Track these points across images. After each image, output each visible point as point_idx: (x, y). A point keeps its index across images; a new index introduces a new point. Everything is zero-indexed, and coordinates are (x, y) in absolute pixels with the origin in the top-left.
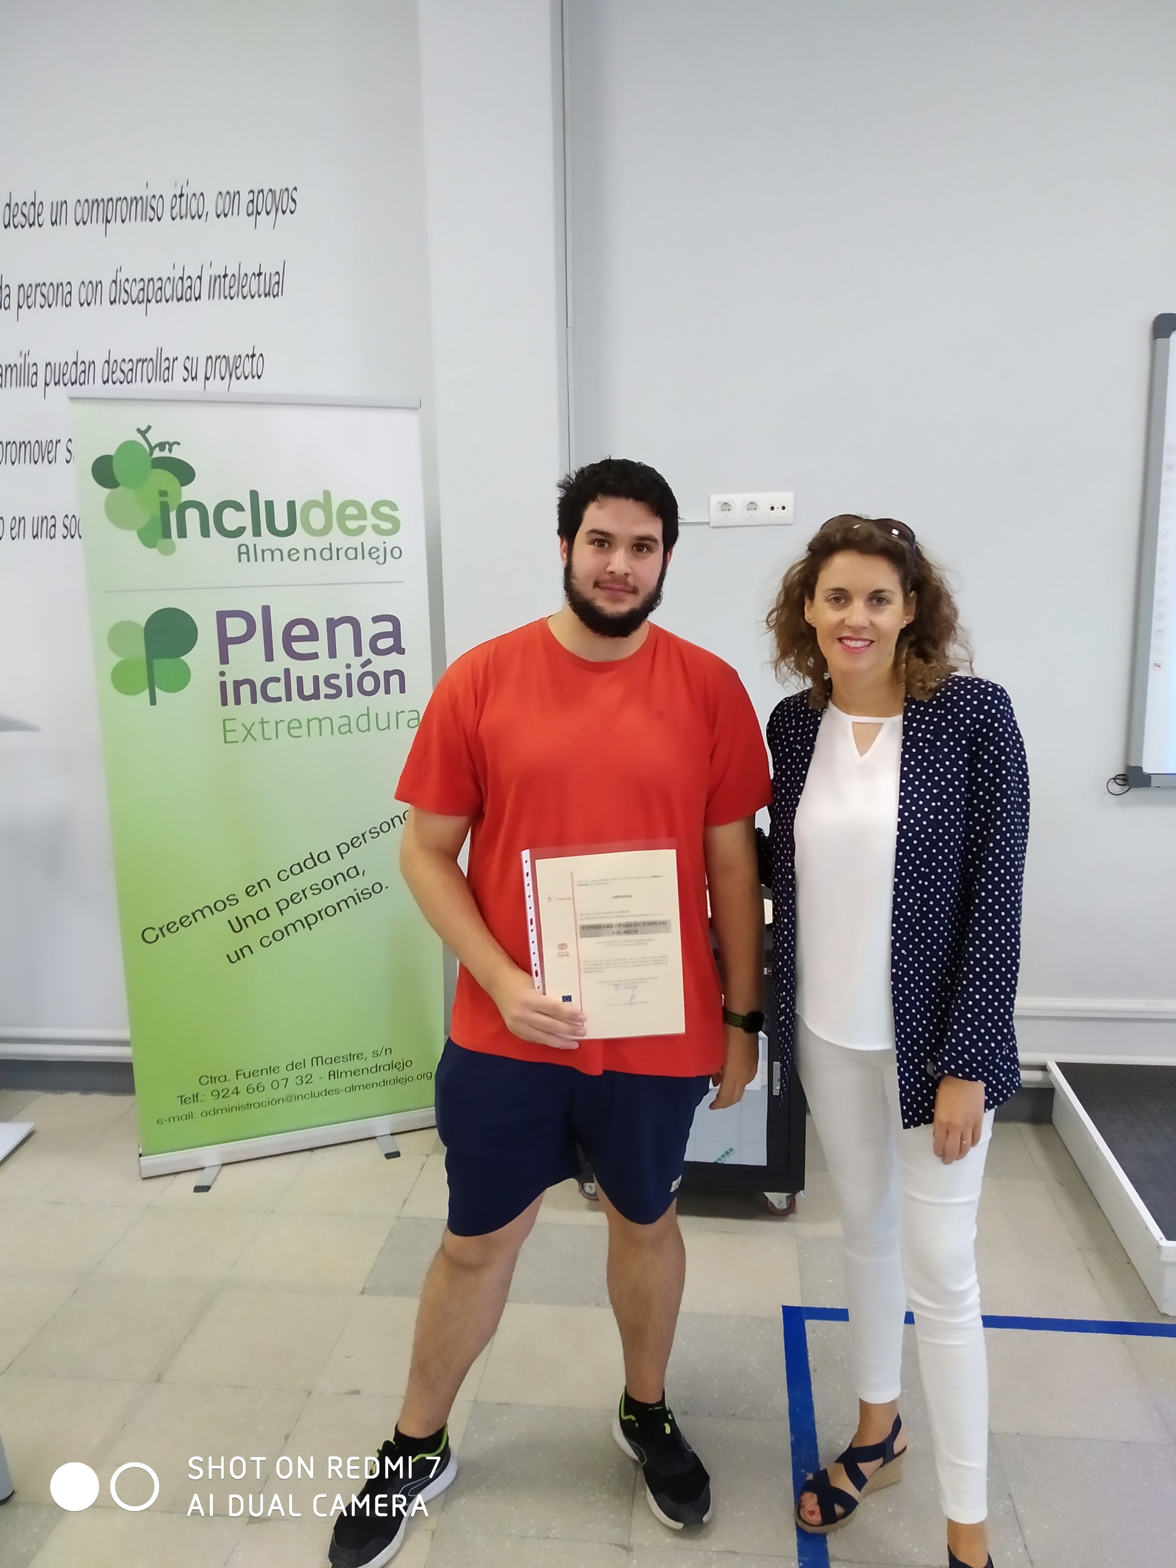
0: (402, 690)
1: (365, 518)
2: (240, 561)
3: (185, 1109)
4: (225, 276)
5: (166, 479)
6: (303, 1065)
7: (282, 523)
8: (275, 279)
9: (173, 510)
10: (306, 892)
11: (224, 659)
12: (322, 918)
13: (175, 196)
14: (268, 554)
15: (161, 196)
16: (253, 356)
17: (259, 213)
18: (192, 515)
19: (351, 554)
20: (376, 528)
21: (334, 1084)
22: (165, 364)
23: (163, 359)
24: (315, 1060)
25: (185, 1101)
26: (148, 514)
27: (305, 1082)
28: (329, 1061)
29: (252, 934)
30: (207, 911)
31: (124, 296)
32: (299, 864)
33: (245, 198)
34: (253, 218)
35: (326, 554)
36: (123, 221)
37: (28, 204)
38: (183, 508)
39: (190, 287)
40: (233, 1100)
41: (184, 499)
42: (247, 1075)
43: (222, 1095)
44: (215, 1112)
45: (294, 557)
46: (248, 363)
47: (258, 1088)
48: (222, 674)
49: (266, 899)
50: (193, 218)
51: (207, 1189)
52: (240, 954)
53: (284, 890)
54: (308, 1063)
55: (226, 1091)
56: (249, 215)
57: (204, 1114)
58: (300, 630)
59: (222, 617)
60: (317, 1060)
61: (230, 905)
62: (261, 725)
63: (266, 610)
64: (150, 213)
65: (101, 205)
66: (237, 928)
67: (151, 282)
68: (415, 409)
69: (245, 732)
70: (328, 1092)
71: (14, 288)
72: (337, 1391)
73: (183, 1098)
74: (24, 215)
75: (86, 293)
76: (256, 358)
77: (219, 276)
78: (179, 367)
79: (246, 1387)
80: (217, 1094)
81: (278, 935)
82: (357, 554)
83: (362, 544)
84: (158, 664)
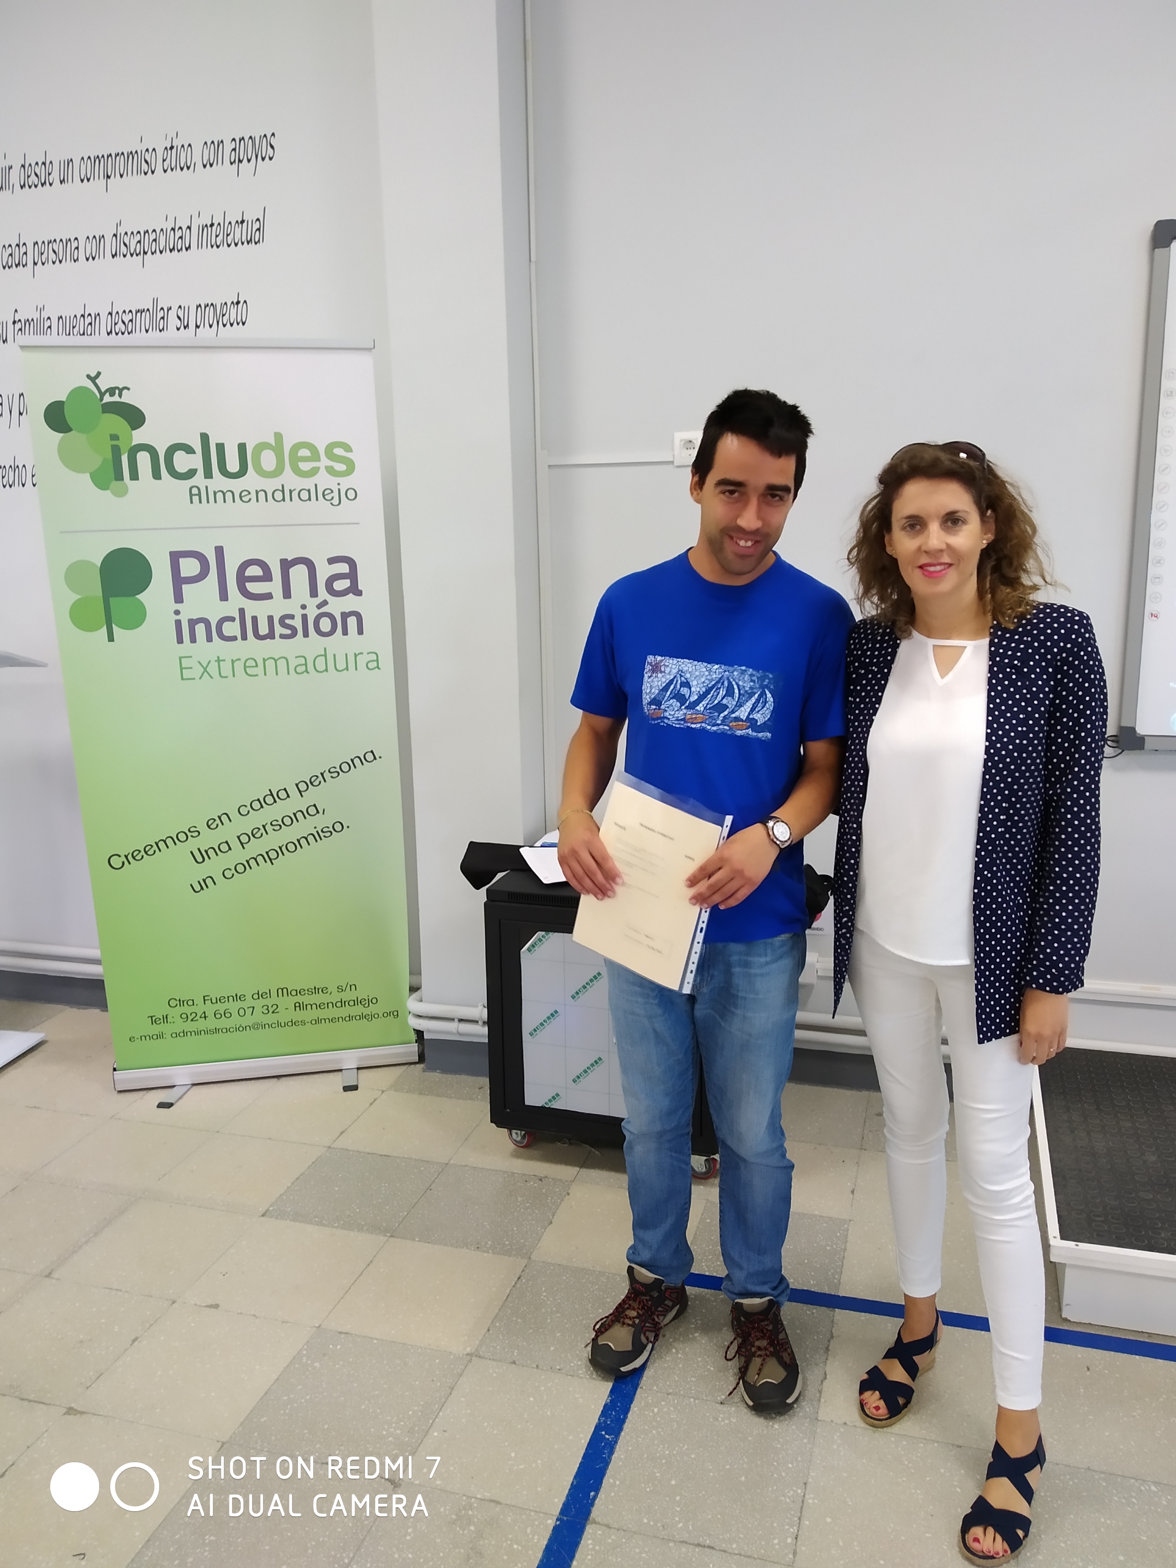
0: (360, 631)
1: (319, 460)
2: (192, 502)
3: (156, 1029)
4: (212, 225)
5: (116, 423)
6: (268, 995)
7: (233, 466)
8: (256, 226)
9: (124, 454)
10: (266, 827)
11: (179, 598)
12: (283, 854)
13: (166, 148)
14: (220, 496)
15: (154, 150)
16: (238, 303)
17: (240, 161)
18: (143, 459)
19: (304, 495)
20: (330, 470)
21: (299, 1015)
22: (160, 314)
23: (159, 308)
24: (280, 991)
25: (155, 1021)
26: (100, 457)
27: (271, 1012)
28: (294, 993)
29: (214, 866)
30: (169, 841)
31: (124, 249)
32: (258, 800)
33: (229, 146)
34: (235, 166)
35: (279, 497)
36: (121, 176)
37: (40, 164)
38: (134, 451)
39: (181, 238)
40: (201, 1024)
41: (135, 442)
42: (214, 1001)
43: (190, 1018)
44: (185, 1034)
45: (245, 499)
46: (233, 311)
47: (225, 1014)
48: (177, 612)
49: (228, 832)
50: (182, 169)
51: (169, 1105)
52: (203, 885)
53: (246, 825)
54: (274, 993)
55: (194, 1015)
56: (231, 163)
57: (174, 1035)
58: (254, 571)
59: (175, 557)
60: (283, 991)
61: (192, 836)
62: (217, 663)
63: (219, 551)
64: (145, 167)
65: (102, 160)
66: (200, 859)
67: (147, 234)
68: (370, 349)
69: (203, 670)
70: (294, 1023)
71: (30, 246)
72: (198, 1303)
73: (154, 1018)
74: (36, 175)
75: (92, 247)
76: (240, 305)
77: (206, 226)
78: (172, 315)
79: (121, 1291)
80: (185, 1017)
81: (240, 868)
82: (310, 495)
83: (316, 485)
84: (113, 601)
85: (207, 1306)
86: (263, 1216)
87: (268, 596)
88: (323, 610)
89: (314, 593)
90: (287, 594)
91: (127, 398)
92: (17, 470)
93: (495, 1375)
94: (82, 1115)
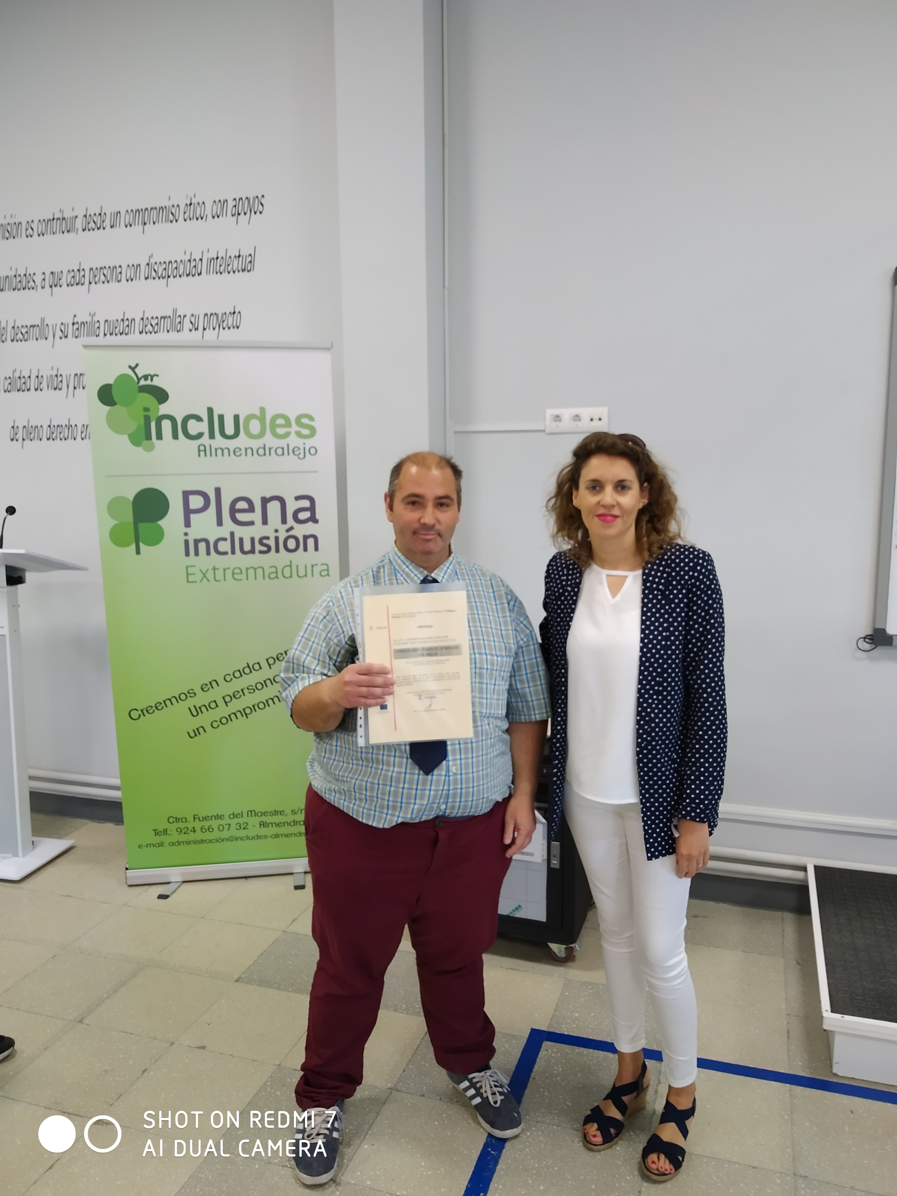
0: (316, 549)
2: (199, 455)
3: (158, 839)
4: (217, 258)
5: (148, 400)
6: (241, 816)
7: (230, 429)
8: (249, 259)
9: (153, 421)
10: (244, 691)
11: (188, 524)
12: (255, 711)
13: (186, 205)
14: (219, 451)
15: (178, 206)
16: (234, 313)
17: (239, 214)
18: (166, 425)
20: (299, 434)
21: (263, 831)
22: (178, 320)
23: (177, 315)
24: (250, 813)
25: (158, 834)
26: (135, 424)
27: (242, 828)
28: (260, 814)
29: (205, 719)
30: (174, 700)
31: (154, 274)
32: (239, 671)
33: (231, 204)
34: (235, 218)
35: (261, 452)
36: (154, 223)
37: (97, 214)
38: (160, 419)
39: (195, 266)
40: (191, 836)
41: (161, 413)
42: (201, 819)
43: (183, 831)
44: (179, 843)
45: (238, 454)
47: (209, 829)
48: (186, 534)
49: (216, 694)
50: (197, 219)
51: (166, 897)
52: (197, 732)
53: (229, 688)
54: (245, 814)
55: (186, 829)
56: (233, 215)
57: (171, 844)
58: (242, 505)
59: (186, 495)
60: (252, 813)
61: (190, 697)
62: (213, 571)
63: (218, 491)
64: (171, 217)
65: (141, 212)
66: (195, 713)
67: (170, 264)
68: (328, 349)
69: (202, 575)
70: (259, 837)
71: (87, 271)
72: (190, 1045)
73: (157, 831)
74: (94, 222)
75: (130, 273)
76: (236, 315)
77: (213, 259)
78: (187, 321)
79: (133, 1034)
80: (180, 831)
81: (224, 721)
82: (284, 452)
83: (288, 445)
84: (142, 526)
85: (196, 1047)
86: (237, 981)
87: (252, 523)
88: (291, 533)
89: (284, 521)
90: (265, 522)
91: (156, 382)
92: (70, 428)
93: (409, 1104)
94: (102, 902)
